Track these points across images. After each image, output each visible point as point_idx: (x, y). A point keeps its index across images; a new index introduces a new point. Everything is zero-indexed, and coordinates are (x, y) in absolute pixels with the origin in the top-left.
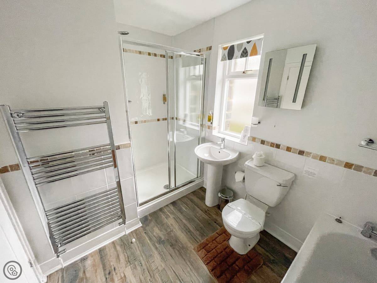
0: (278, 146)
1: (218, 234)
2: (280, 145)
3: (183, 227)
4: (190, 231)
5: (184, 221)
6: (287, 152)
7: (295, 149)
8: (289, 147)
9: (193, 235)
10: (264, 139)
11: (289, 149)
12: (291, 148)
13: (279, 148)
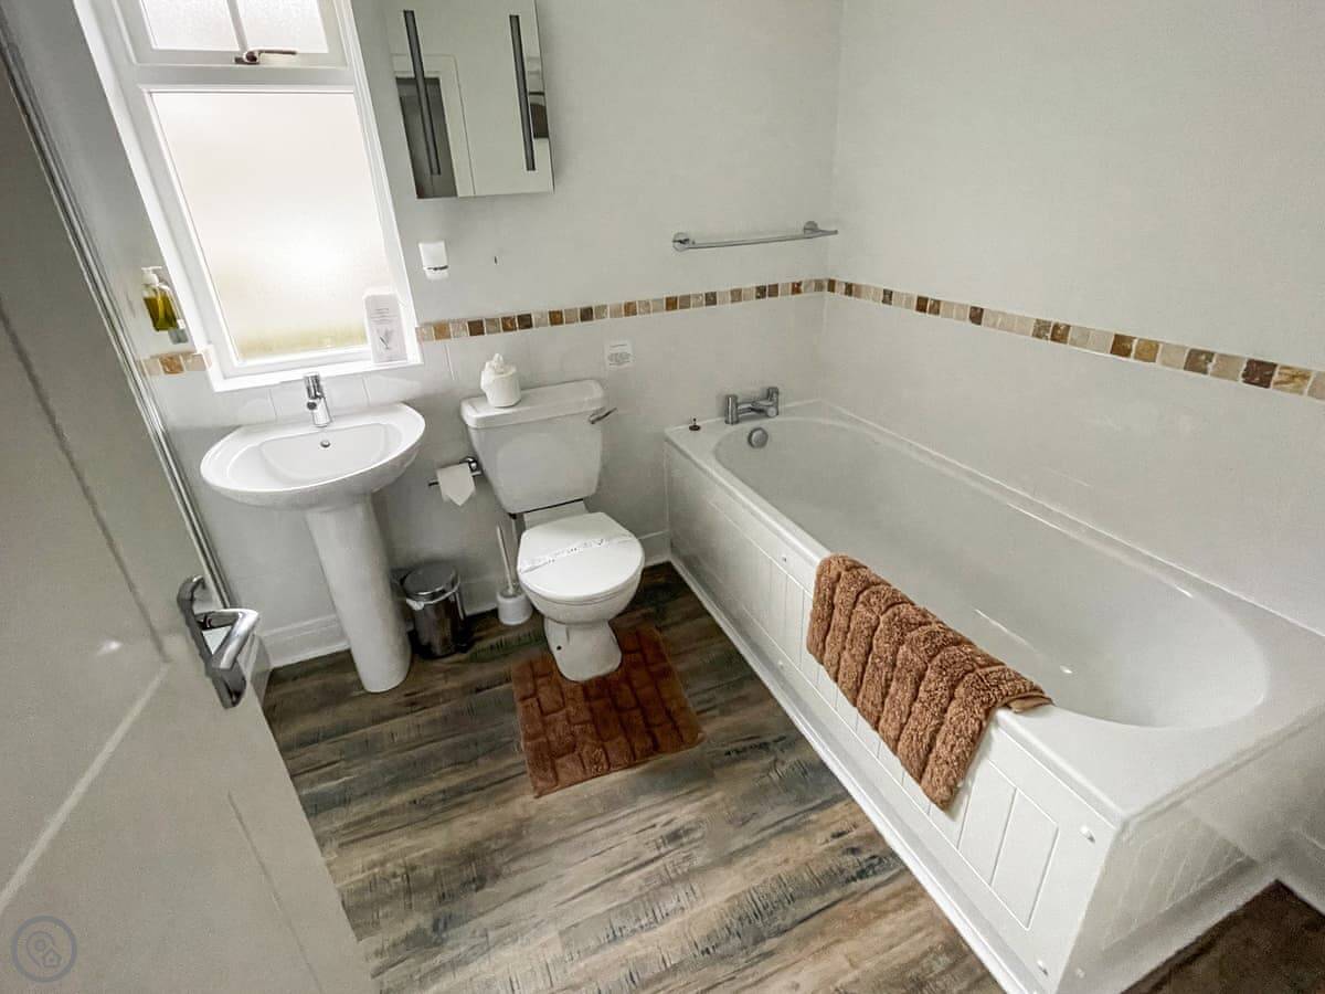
0: (525, 322)
1: (531, 696)
2: (530, 315)
3: (422, 814)
4: (459, 791)
5: (396, 800)
6: (555, 327)
7: (569, 311)
8: (554, 312)
9: (481, 784)
10: (475, 316)
11: (556, 318)
12: (560, 313)
13: (529, 326)
